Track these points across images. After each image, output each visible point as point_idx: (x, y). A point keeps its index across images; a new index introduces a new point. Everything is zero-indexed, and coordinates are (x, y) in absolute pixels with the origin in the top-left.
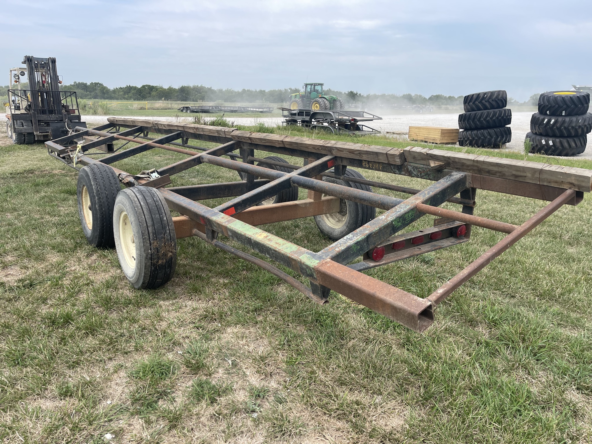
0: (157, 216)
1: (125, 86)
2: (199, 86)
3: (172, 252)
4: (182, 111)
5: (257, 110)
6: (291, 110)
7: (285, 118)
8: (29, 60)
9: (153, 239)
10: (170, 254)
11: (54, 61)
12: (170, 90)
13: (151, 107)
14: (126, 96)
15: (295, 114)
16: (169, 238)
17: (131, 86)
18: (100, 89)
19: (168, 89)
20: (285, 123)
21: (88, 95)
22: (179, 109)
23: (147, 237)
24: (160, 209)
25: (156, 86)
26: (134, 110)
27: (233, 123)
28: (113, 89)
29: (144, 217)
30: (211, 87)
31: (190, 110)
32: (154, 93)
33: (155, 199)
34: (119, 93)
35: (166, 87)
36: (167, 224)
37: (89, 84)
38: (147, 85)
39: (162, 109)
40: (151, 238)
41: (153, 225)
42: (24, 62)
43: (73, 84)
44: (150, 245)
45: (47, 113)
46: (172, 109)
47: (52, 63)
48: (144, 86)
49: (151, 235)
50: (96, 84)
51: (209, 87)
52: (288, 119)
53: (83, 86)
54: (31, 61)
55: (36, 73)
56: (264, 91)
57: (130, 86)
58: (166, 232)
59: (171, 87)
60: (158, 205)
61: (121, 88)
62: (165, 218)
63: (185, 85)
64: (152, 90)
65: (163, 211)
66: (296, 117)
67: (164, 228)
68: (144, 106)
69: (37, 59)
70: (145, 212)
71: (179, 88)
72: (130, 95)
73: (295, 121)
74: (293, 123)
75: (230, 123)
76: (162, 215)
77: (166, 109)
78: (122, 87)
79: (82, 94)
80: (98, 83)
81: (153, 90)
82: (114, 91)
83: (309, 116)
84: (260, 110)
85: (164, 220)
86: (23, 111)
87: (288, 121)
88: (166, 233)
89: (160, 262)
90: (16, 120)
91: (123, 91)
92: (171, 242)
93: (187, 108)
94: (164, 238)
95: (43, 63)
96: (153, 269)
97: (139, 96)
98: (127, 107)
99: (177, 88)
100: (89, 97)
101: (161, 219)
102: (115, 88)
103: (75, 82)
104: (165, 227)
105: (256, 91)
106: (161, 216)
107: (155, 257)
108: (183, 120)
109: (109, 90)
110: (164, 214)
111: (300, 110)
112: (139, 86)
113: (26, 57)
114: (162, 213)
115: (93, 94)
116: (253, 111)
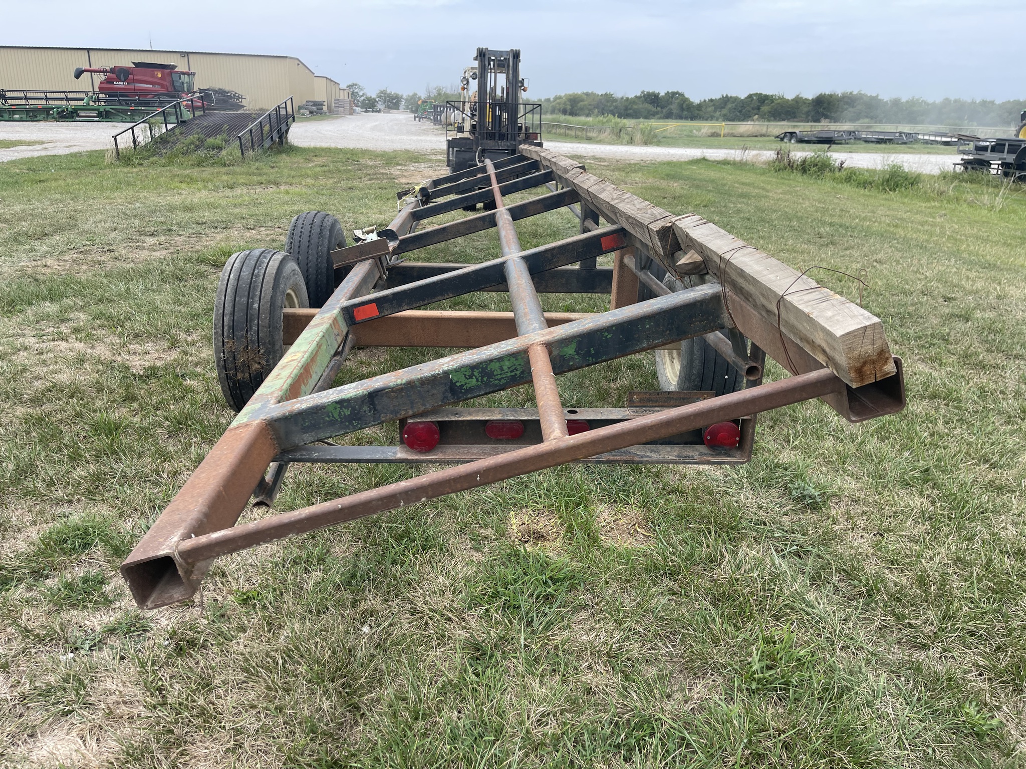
0: (244, 300)
1: (718, 96)
2: (855, 93)
3: (259, 363)
4: (782, 139)
5: (938, 139)
6: (979, 140)
7: (962, 156)
8: (482, 55)
9: (228, 336)
10: (257, 366)
11: (516, 55)
12: (797, 102)
13: (731, 132)
14: (718, 113)
15: (985, 149)
16: (255, 338)
17: (729, 95)
18: (678, 103)
19: (792, 100)
20: (960, 166)
21: (657, 113)
22: (777, 137)
23: (220, 332)
24: (255, 289)
25: (772, 96)
26: (700, 137)
27: (842, 163)
28: (699, 102)
29: (223, 298)
30: (877, 96)
31: (797, 138)
32: (765, 108)
33: (256, 271)
34: (706, 108)
35: (790, 96)
36: (256, 316)
37: (662, 94)
38: (756, 94)
39: (748, 136)
40: (225, 334)
41: (233, 313)
42: (476, 59)
43: (639, 95)
44: (223, 345)
45: (497, 138)
46: (768, 136)
47: (514, 58)
48: (750, 96)
49: (226, 328)
50: (674, 94)
51: (874, 95)
52: (966, 157)
53: (652, 99)
54: (484, 56)
55: (489, 74)
56: (992, 103)
57: (727, 96)
58: (251, 328)
59: (800, 96)
60: (255, 282)
61: (711, 100)
62: (256, 306)
63: (827, 91)
64: (764, 102)
65: (258, 293)
66: (987, 155)
67: (248, 320)
68: (718, 131)
69: (494, 53)
70: (229, 290)
71: (815, 97)
72: (725, 111)
73: (987, 164)
74: (976, 166)
75: (837, 164)
76: (252, 299)
77: (756, 136)
78: (714, 98)
79: (649, 111)
80: (677, 93)
81: (766, 101)
82: (700, 106)
83: (1015, 153)
84: (944, 139)
85: (252, 309)
86: (466, 135)
87: (966, 164)
88: (250, 331)
89: (239, 376)
90: (453, 148)
91: (714, 105)
92: (259, 346)
93: (791, 133)
94: (246, 338)
95: (502, 58)
96: (231, 385)
97: (738, 114)
98: (691, 131)
99: (810, 98)
100: (659, 116)
101: (248, 306)
102: (703, 100)
103: (643, 92)
104: (252, 320)
105: (973, 103)
106: (250, 300)
107: (230, 366)
108: (754, 156)
109: (692, 103)
110: (257, 299)
111: (998, 139)
112: (743, 96)
113: (478, 49)
114: (254, 295)
115: (665, 110)
116: (927, 142)
